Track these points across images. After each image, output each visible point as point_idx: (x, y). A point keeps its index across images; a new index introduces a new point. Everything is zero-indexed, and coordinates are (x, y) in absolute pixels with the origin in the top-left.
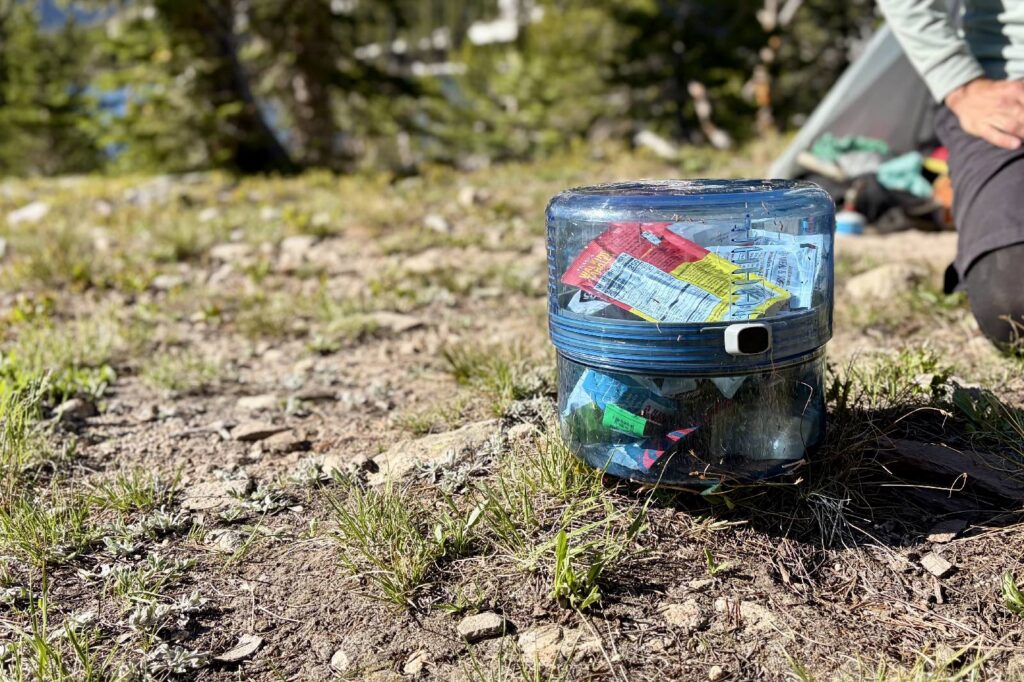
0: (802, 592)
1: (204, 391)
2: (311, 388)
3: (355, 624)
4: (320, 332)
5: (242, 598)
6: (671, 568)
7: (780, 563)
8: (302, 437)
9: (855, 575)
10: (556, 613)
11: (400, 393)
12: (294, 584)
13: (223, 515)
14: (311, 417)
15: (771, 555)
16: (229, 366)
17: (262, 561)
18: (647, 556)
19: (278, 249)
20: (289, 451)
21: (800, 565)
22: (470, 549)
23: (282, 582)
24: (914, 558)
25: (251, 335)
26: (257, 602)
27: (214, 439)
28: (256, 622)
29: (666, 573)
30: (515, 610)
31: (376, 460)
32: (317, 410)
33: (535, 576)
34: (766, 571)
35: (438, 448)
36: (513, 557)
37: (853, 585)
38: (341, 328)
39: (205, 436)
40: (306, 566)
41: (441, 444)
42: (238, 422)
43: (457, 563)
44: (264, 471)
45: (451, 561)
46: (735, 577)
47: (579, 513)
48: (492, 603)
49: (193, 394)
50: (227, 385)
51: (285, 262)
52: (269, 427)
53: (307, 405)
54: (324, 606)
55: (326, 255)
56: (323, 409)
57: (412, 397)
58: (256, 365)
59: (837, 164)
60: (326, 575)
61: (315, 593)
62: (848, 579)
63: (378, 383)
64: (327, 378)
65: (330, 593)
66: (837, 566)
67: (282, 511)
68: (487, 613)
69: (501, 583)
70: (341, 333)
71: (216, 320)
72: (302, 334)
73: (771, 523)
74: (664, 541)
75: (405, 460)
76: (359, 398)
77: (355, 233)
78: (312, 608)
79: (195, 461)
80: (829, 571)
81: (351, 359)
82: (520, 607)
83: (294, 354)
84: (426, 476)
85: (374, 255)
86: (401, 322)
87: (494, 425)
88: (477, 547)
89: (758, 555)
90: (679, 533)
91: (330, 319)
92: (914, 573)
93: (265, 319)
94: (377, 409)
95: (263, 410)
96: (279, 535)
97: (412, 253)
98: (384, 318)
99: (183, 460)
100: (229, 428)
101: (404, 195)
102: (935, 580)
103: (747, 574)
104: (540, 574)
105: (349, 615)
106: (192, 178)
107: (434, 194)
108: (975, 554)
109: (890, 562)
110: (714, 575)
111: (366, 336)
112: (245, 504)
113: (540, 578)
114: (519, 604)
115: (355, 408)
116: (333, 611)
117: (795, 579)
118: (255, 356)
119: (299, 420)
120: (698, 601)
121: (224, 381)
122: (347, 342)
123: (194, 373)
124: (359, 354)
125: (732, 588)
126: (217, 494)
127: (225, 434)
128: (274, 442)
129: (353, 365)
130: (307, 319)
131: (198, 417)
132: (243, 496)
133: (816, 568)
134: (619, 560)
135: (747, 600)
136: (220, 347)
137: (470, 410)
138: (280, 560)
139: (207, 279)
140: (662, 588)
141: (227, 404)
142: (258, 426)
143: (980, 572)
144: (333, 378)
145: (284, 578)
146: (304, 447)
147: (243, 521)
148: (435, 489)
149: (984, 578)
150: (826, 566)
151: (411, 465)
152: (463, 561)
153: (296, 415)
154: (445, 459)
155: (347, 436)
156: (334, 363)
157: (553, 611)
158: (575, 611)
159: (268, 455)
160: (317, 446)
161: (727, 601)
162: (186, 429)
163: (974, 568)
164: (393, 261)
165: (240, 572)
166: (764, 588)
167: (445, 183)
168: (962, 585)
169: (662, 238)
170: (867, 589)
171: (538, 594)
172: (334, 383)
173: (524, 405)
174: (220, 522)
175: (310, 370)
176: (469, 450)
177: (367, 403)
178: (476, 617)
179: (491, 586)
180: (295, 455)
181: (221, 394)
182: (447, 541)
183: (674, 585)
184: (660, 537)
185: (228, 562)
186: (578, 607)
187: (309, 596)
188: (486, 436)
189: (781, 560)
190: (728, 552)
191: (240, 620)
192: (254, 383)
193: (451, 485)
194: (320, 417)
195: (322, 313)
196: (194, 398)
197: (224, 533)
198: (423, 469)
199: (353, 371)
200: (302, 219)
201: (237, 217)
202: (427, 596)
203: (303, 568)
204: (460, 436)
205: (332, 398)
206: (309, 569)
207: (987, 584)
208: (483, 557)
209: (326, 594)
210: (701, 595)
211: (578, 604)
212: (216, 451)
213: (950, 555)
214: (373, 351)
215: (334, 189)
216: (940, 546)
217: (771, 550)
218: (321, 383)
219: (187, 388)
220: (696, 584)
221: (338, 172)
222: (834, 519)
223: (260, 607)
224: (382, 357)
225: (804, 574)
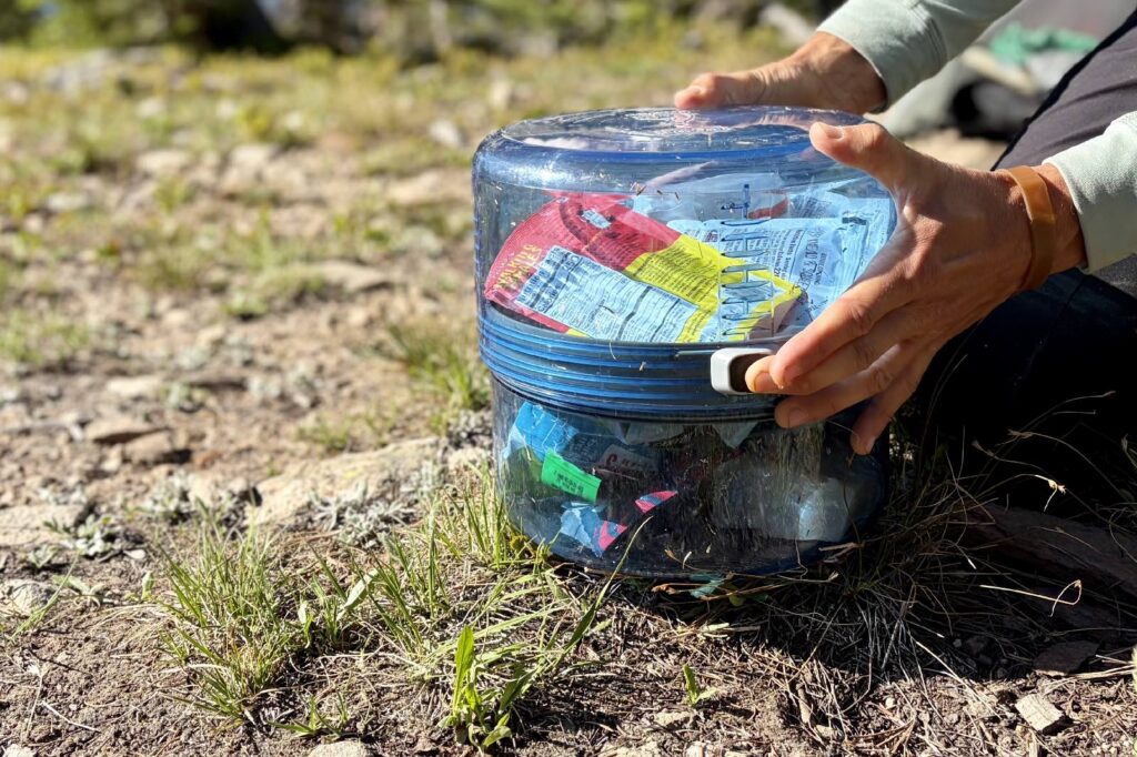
0: (826, 740)
1: (66, 367)
2: (212, 372)
3: (168, 740)
4: (244, 288)
5: (24, 687)
6: (633, 690)
7: (800, 692)
8: (181, 442)
9: (913, 718)
10: (449, 749)
11: (331, 384)
12: (101, 670)
13: (32, 558)
14: (201, 414)
15: (789, 678)
16: (111, 331)
17: (67, 632)
18: (603, 669)
19: (225, 163)
20: (157, 463)
21: (831, 697)
22: (347, 640)
23: (85, 666)
24: (1008, 698)
25: (152, 288)
26: (44, 694)
27: (61, 439)
28: (34, 726)
29: (625, 698)
30: (393, 739)
31: (261, 488)
32: (212, 402)
33: (430, 690)
34: (775, 706)
35: (350, 475)
36: (406, 657)
37: (906, 735)
38: (270, 283)
39: (50, 433)
40: (123, 644)
41: (354, 469)
42: (99, 415)
43: (324, 660)
44: (114, 490)
45: (317, 656)
46: (726, 710)
47: (514, 595)
48: (360, 727)
49: (49, 370)
50: (100, 359)
51: (232, 180)
52: (139, 425)
53: (198, 395)
54: (132, 708)
55: (289, 175)
56: (220, 401)
57: (346, 392)
58: (150, 330)
59: (1025, 68)
60: (148, 661)
61: (127, 687)
62: (902, 724)
63: (304, 368)
64: (238, 356)
65: (145, 689)
66: (890, 702)
67: (116, 556)
68: (348, 742)
69: (379, 696)
70: (271, 291)
71: (111, 263)
72: (220, 290)
73: (796, 629)
74: (632, 647)
75: (299, 492)
76: (273, 389)
77: (332, 143)
78: (116, 710)
79: (29, 469)
80: (875, 708)
81: (280, 328)
82: (400, 735)
83: (205, 317)
84: (323, 518)
85: (353, 177)
86: (359, 277)
87: (432, 446)
88: (356, 637)
89: (767, 677)
90: (656, 635)
91: (258, 269)
92: (1003, 723)
93: (174, 266)
94: (295, 406)
95: (138, 399)
96: (99, 594)
97: (405, 174)
98: (335, 271)
99: (15, 467)
100: (83, 424)
101: (413, 89)
102: (1034, 737)
103: (744, 706)
104: (438, 687)
105: (163, 726)
106: (138, 55)
107: (457, 89)
108: (1102, 698)
109: (970, 701)
110: (694, 706)
111: (304, 296)
112: (65, 543)
113: (437, 693)
114: (401, 729)
115: (265, 404)
116: (144, 717)
117: (819, 718)
118: (153, 317)
119: (183, 416)
120: (661, 746)
121: (97, 352)
122: (279, 303)
123: (57, 340)
124: (293, 322)
125: (719, 728)
126: (34, 525)
127: (77, 433)
128: (141, 448)
129: (279, 337)
130: (230, 267)
131: (49, 405)
132: (67, 530)
133: (856, 701)
134: (557, 671)
135: (735, 749)
136: (108, 301)
137: (408, 419)
138: (91, 633)
139: (121, 202)
140: (613, 721)
141: (91, 388)
142: (123, 424)
143: (1104, 730)
144: (247, 355)
145: (90, 663)
146: (181, 457)
147: (58, 569)
148: (331, 537)
149: (1110, 739)
150: (874, 701)
151: (305, 499)
152: (334, 658)
153: (182, 409)
154: (353, 495)
155: (243, 444)
156: (255, 334)
157: (446, 745)
158: (476, 750)
159: (128, 468)
160: (198, 458)
161: (704, 749)
162: (28, 422)
163: (1098, 721)
164: (374, 186)
165: (34, 647)
166: (767, 732)
167: (473, 74)
168: (1072, 749)
169: (611, 219)
170: (927, 741)
171: (429, 717)
172: (248, 363)
173: (482, 418)
174: (24, 569)
175: (218, 343)
176: (392, 481)
177: (283, 397)
178: (332, 746)
179: (365, 700)
180: (163, 469)
181: (87, 371)
182: (313, 626)
183: (632, 717)
184: (626, 639)
185: (19, 630)
186: (480, 743)
187: (115, 691)
188: (419, 462)
189: (803, 687)
190: (724, 671)
191: (13, 721)
192: (140, 357)
193: (353, 534)
194: (213, 412)
195: (251, 259)
196: (49, 377)
197: (25, 585)
198: (322, 508)
199: (278, 347)
200: (261, 121)
201: (186, 113)
202: (274, 706)
203: (119, 647)
204: (383, 460)
205: (239, 386)
206: (128, 650)
207: (1113, 750)
208: (362, 654)
209: (140, 691)
210: (669, 735)
211: (481, 738)
212: (60, 457)
213: (1063, 698)
214: (312, 317)
215: (329, 76)
216: (1049, 682)
217: (790, 671)
218: (228, 362)
219: (40, 362)
220: (664, 718)
221: (339, 53)
222: (891, 630)
223: (44, 703)
224: (324, 329)
225: (835, 712)
